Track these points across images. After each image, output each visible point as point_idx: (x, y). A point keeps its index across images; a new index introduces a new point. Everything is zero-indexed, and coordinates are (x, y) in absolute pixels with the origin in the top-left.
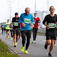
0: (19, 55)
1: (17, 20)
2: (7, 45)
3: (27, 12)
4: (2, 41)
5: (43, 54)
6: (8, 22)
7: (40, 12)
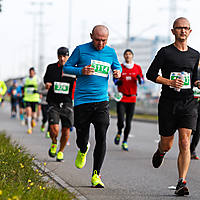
0: (71, 190)
1: (64, 75)
2: (29, 157)
3: (99, 40)
4: (12, 141)
5: (154, 188)
6: (31, 77)
7: (146, 40)
